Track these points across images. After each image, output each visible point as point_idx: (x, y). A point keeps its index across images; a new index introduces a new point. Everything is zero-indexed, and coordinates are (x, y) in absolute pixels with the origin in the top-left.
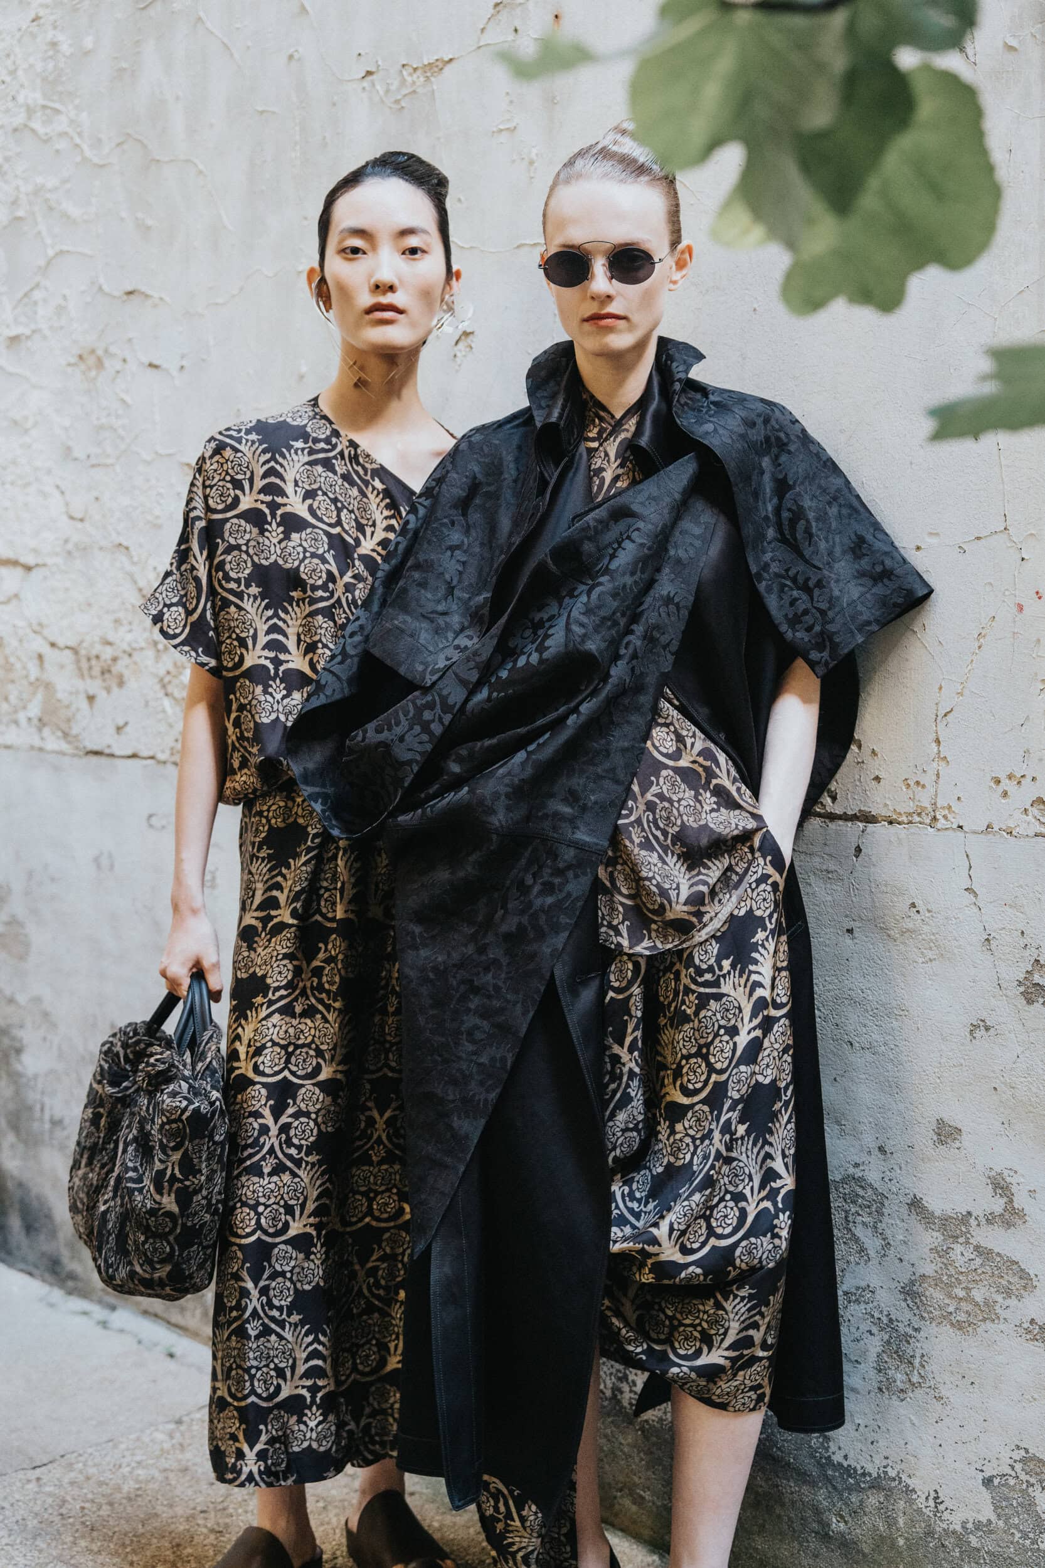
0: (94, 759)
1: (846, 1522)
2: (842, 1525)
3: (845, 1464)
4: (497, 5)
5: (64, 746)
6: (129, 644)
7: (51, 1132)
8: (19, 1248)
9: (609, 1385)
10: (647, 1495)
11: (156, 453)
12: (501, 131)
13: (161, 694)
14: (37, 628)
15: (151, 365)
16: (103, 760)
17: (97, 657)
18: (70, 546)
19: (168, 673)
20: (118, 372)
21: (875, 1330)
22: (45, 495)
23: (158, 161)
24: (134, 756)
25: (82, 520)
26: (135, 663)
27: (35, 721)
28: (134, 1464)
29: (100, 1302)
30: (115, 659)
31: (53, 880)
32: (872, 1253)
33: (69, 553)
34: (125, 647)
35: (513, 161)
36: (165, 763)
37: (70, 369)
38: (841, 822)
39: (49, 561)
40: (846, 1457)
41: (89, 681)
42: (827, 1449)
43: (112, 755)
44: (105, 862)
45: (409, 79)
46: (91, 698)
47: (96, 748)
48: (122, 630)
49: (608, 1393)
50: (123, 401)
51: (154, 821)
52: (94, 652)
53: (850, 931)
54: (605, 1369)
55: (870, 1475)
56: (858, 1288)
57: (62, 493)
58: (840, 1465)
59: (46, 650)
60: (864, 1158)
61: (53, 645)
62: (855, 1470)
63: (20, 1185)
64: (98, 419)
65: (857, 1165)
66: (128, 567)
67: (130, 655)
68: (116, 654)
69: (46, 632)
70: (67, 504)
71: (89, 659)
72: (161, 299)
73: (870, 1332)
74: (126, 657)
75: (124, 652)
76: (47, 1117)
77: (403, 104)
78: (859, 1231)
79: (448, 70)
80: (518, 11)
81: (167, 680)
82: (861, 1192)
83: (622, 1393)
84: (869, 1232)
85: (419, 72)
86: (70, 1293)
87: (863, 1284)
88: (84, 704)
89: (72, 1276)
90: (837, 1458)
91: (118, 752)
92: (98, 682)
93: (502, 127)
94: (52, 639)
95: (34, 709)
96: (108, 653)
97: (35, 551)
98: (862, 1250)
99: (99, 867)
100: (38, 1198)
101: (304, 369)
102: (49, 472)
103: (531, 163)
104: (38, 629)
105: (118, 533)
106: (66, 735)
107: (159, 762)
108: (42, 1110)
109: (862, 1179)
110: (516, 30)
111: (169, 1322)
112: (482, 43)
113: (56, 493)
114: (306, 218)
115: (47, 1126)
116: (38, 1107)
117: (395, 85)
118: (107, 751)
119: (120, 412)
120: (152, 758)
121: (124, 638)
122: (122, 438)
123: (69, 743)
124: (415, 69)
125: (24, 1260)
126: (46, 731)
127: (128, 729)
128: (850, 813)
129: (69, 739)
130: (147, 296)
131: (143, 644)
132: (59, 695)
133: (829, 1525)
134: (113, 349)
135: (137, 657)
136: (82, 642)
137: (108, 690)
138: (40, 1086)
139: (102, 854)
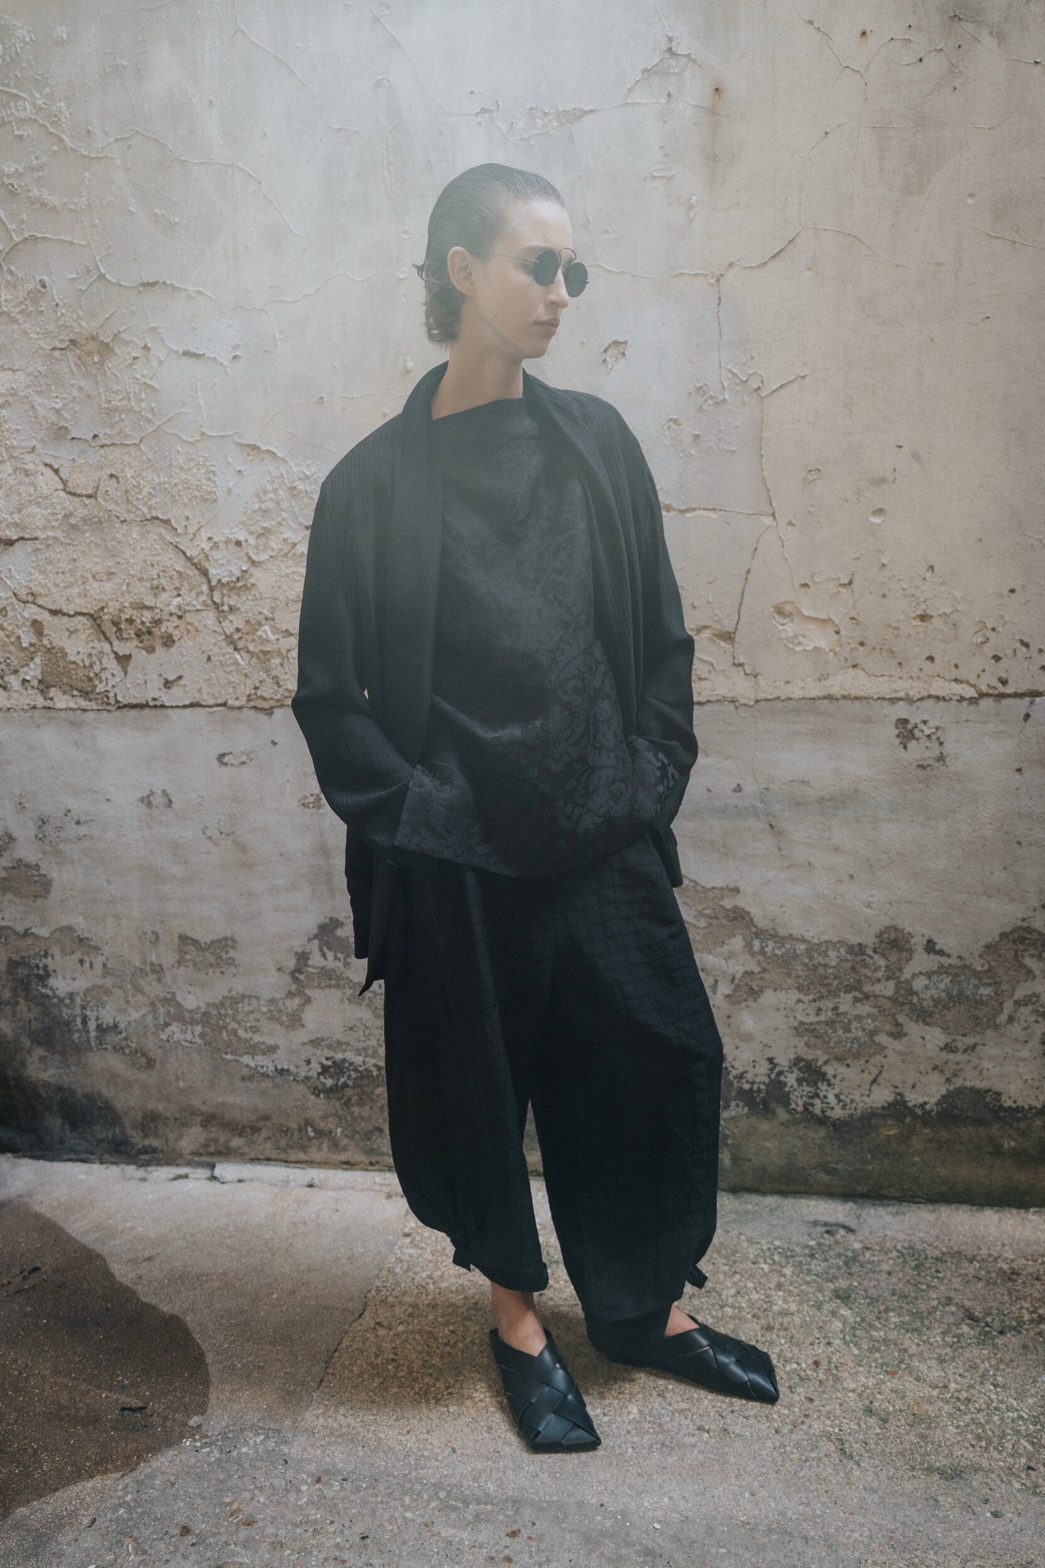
0: (133, 713)
1: (1015, 1141)
2: (1013, 1144)
3: (1014, 1106)
4: (645, 71)
5: (84, 703)
6: (179, 607)
7: (98, 1038)
8: (62, 1142)
9: (800, 1102)
10: (839, 1167)
11: (203, 434)
12: (655, 177)
13: (230, 650)
14: (30, 598)
15: (186, 354)
16: (146, 711)
17: (130, 621)
18: (73, 521)
19: (238, 630)
20: (135, 358)
21: (1040, 1019)
22: (27, 473)
23: (184, 161)
24: (192, 705)
25: (89, 496)
26: (189, 623)
27: (35, 683)
28: (430, 1282)
29: (189, 1164)
30: (157, 622)
31: (78, 823)
32: (1037, 972)
33: (74, 527)
34: (172, 609)
35: (670, 205)
36: (240, 708)
37: (57, 353)
38: (1011, 700)
39: (39, 534)
40: (1015, 1102)
41: (116, 643)
42: (999, 1101)
43: (163, 706)
44: (158, 800)
45: (539, 122)
46: (124, 660)
47: (134, 701)
48: (164, 596)
49: (800, 1109)
50: (149, 386)
51: (226, 759)
52: (124, 616)
53: (1019, 770)
54: (796, 1093)
55: (1036, 1108)
56: (1025, 996)
57: (56, 471)
58: (1010, 1108)
59: (45, 617)
60: (1030, 913)
61: (54, 613)
62: (1023, 1108)
63: (60, 1089)
64: (109, 402)
65: (1024, 920)
66: (169, 537)
67: (180, 617)
68: (157, 617)
69: (41, 601)
70: (64, 482)
71: (116, 624)
72: (199, 292)
73: (1037, 1022)
74: (175, 618)
75: (171, 614)
76: (92, 1025)
77: (532, 142)
78: (1028, 961)
79: (587, 120)
80: (672, 79)
81: (236, 637)
82: (1029, 936)
83: (812, 1105)
84: (1035, 960)
85: (551, 117)
86: (146, 1164)
87: (1030, 993)
88: (113, 665)
89: (145, 1151)
90: (1009, 1103)
91: (167, 704)
92: (135, 642)
93: (655, 174)
94: (53, 607)
95: (33, 672)
96: (147, 616)
97: (16, 525)
98: (1029, 972)
99: (149, 804)
100: (87, 1096)
101: (410, 365)
102: (33, 450)
103: (691, 207)
104: (33, 598)
105: (150, 508)
106: (85, 694)
107: (232, 708)
108: (85, 1021)
109: (1029, 927)
110: (669, 95)
111: (286, 1162)
112: (630, 101)
113: (49, 473)
114: (405, 232)
115: (93, 1034)
116: (79, 1021)
117: (521, 124)
118: (152, 703)
119: (143, 396)
120: (224, 705)
121: (169, 602)
122: (148, 421)
123: (90, 700)
124: (545, 114)
125: (72, 1150)
126: (53, 692)
127: (181, 682)
128: (1019, 691)
129: (91, 696)
130: (175, 288)
131: (199, 607)
132: (71, 658)
133: (1002, 1146)
134: (126, 336)
135: (188, 618)
136: (102, 609)
137: (151, 650)
138: (78, 1001)
139: (152, 793)
